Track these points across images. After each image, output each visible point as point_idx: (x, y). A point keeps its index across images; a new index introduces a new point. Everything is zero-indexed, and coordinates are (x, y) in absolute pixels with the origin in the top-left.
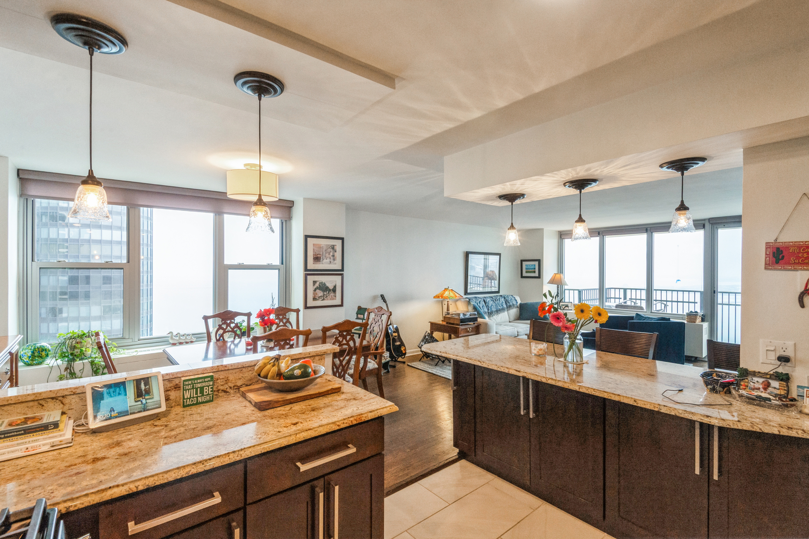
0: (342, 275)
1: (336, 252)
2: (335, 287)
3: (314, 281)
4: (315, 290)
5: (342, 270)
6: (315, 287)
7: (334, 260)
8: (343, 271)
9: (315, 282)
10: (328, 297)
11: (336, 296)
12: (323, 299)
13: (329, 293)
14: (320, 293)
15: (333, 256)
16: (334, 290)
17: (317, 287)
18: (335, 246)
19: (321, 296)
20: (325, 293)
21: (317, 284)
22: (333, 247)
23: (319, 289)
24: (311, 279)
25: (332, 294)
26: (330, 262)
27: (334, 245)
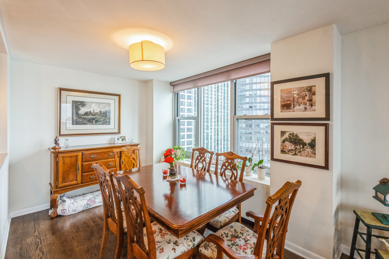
0: (327, 126)
1: (314, 94)
2: (314, 141)
3: (282, 132)
4: (284, 141)
5: (328, 117)
6: (284, 138)
7: (312, 105)
8: (329, 120)
9: (283, 133)
10: (302, 153)
11: (315, 154)
12: (295, 154)
13: (303, 147)
14: (290, 146)
15: (310, 100)
16: (312, 145)
17: (286, 138)
18: (313, 88)
19: (292, 150)
20: (298, 147)
21: (286, 136)
22: (310, 90)
23: (291, 142)
24: (278, 129)
25: (309, 150)
26: (306, 109)
27: (311, 87)
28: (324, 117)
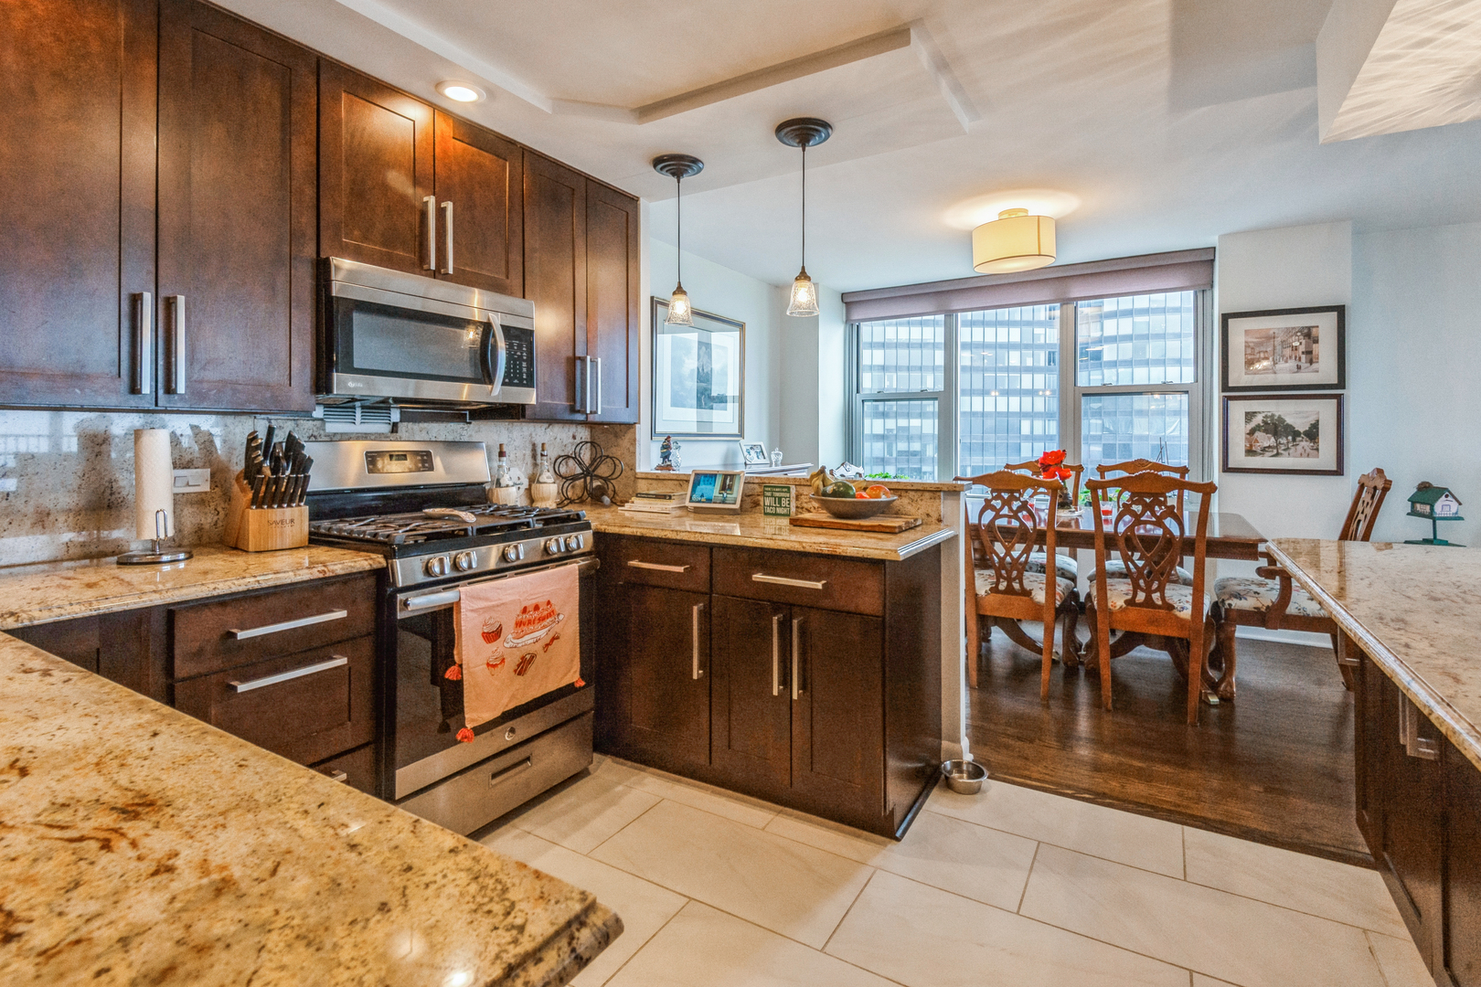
0: (1339, 398)
1: (1316, 341)
2: (1315, 426)
3: (1247, 414)
4: (1252, 432)
5: (1341, 383)
6: (1253, 424)
7: (1311, 362)
8: (1344, 388)
9: (1249, 416)
10: (1291, 451)
11: (1317, 450)
12: (1277, 454)
13: (1294, 440)
14: (1265, 440)
15: (1309, 352)
16: (1313, 434)
17: (1258, 426)
18: (1314, 330)
19: (1269, 447)
20: (1283, 441)
21: (1258, 420)
22: (1309, 335)
23: (1266, 431)
24: (1238, 409)
25: (1305, 444)
26: (1299, 367)
27: (1309, 328)
28: (1336, 382)
